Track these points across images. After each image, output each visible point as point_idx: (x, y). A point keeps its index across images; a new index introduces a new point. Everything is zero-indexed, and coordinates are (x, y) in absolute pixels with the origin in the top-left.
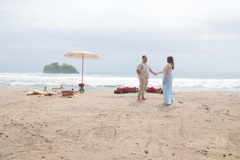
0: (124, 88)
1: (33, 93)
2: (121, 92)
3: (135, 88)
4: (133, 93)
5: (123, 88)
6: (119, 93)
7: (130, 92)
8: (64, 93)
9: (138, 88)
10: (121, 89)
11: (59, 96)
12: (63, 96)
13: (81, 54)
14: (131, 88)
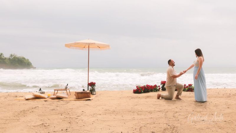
0: (145, 86)
1: (34, 97)
2: (142, 91)
3: (155, 86)
4: (154, 92)
5: (143, 86)
6: (140, 93)
7: (152, 91)
8: (80, 95)
9: (159, 86)
10: (142, 88)
11: (73, 99)
12: (78, 99)
13: (86, 43)
14: (152, 86)
